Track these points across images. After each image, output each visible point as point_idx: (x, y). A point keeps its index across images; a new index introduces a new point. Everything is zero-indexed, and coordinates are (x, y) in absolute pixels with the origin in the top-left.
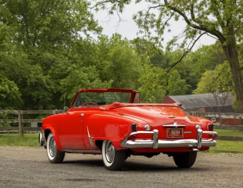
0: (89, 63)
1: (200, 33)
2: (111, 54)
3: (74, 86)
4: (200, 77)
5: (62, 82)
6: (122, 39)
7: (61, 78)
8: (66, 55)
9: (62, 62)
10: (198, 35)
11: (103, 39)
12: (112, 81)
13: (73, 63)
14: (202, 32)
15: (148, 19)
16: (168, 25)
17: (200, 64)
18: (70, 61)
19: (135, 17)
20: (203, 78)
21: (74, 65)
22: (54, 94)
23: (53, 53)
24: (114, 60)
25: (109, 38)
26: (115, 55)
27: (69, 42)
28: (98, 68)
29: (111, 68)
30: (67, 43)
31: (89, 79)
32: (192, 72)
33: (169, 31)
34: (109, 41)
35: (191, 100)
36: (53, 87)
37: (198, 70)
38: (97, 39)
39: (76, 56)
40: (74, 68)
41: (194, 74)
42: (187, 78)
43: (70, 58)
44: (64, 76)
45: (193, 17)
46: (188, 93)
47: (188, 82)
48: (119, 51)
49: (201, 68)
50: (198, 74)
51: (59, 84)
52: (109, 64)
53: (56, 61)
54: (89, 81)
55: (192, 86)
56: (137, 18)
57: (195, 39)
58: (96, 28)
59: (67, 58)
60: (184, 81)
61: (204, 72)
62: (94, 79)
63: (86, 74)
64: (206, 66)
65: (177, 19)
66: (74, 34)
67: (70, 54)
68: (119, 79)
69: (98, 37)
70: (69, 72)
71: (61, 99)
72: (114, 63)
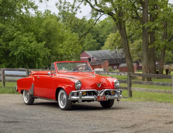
0: (28, 30)
1: (100, 14)
2: (44, 24)
3: (19, 46)
4: (107, 38)
5: (10, 43)
6: (51, 14)
7: (9, 41)
8: (13, 25)
9: (10, 30)
10: (99, 16)
11: (38, 13)
12: (44, 42)
13: (17, 30)
14: (102, 13)
15: (66, 6)
16: (80, 8)
17: (106, 29)
18: (16, 29)
19: (57, 4)
20: (108, 39)
21: (19, 32)
22: (5, 52)
23: (4, 23)
24: (46, 28)
25: (42, 13)
26: (47, 24)
27: (15, 16)
28: (35, 34)
29: (44, 33)
30: (14, 17)
31: (29, 41)
32: (101, 34)
33: (81, 12)
34: (43, 15)
35: (100, 54)
36: (4, 47)
37: (105, 33)
38: (34, 14)
39: (20, 25)
40: (19, 34)
41: (102, 36)
42: (97, 39)
43: (15, 27)
44: (12, 39)
45: (96, 3)
46: (98, 49)
47: (98, 41)
48: (49, 22)
49: (107, 31)
50: (105, 36)
51: (8, 45)
52: (42, 31)
53: (6, 29)
54: (29, 43)
55: (100, 44)
56: (58, 5)
57: (98, 18)
58: (34, 6)
59: (13, 27)
60: (95, 40)
61: (109, 34)
62: (32, 41)
63: (27, 38)
64: (111, 30)
65: (85, 4)
66: (18, 11)
67: (15, 24)
68: (49, 41)
69: (35, 12)
70: (15, 37)
71: (10, 55)
72: (46, 30)
